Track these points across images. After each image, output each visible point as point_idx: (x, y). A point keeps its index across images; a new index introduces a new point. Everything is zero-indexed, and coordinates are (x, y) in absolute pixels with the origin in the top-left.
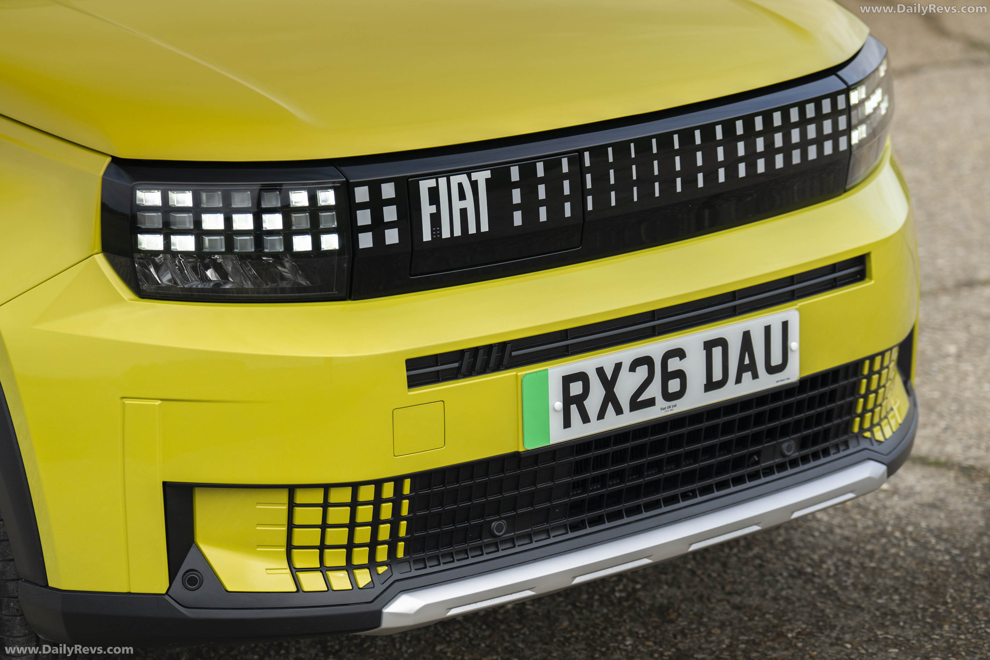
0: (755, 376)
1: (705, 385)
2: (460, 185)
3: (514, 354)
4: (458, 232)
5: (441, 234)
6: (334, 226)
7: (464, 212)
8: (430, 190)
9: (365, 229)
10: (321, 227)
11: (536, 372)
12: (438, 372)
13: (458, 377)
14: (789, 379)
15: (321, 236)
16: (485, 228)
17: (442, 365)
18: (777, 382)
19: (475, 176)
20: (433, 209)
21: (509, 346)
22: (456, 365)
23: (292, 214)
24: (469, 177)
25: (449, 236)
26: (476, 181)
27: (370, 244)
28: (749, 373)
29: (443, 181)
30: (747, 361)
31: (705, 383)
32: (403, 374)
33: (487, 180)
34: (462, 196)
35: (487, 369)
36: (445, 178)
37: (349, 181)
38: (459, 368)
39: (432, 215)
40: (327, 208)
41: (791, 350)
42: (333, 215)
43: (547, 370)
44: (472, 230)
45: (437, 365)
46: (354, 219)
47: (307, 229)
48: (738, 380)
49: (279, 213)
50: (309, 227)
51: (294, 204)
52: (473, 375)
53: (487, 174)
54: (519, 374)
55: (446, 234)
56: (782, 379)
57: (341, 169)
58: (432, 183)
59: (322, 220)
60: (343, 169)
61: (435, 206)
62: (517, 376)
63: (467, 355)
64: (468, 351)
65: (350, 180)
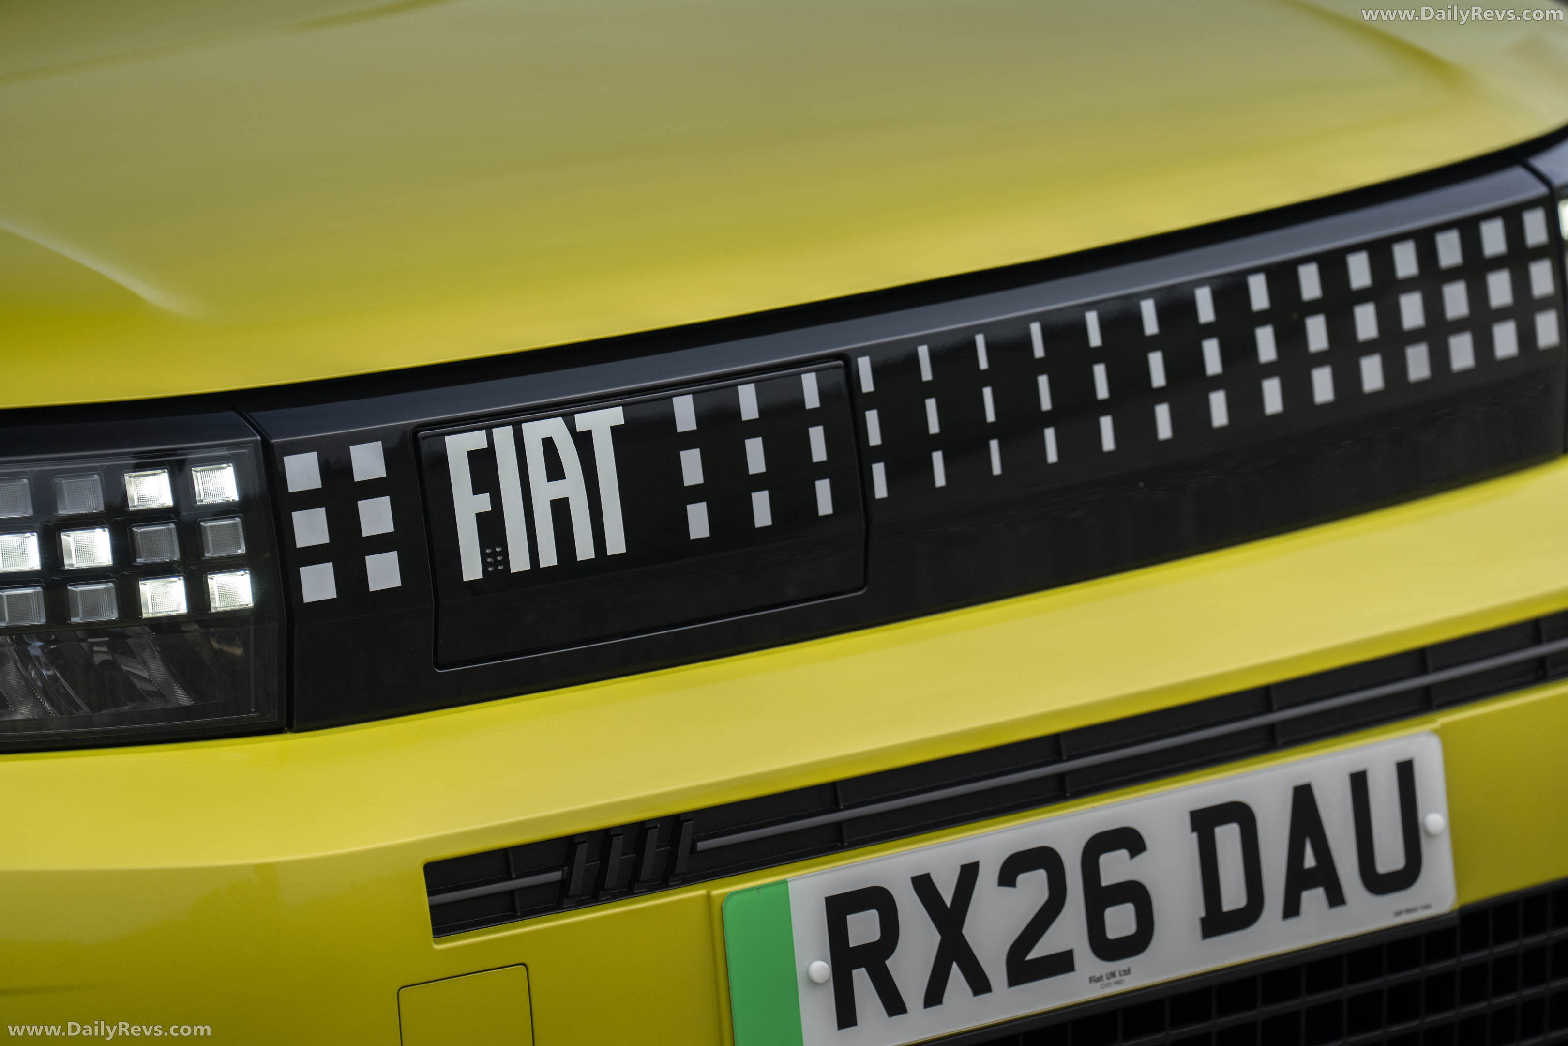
0: (1336, 898)
1: (1203, 920)
2: (548, 445)
3: (701, 845)
4: (548, 557)
5: (506, 562)
6: (240, 551)
7: (560, 508)
8: (473, 456)
9: (314, 555)
10: (208, 555)
11: (758, 888)
12: (511, 893)
13: (564, 906)
14: (1427, 907)
15: (208, 576)
16: (616, 544)
17: (519, 877)
18: (1398, 914)
19: (583, 421)
20: (484, 503)
21: (688, 828)
22: (556, 875)
23: (134, 527)
24: (571, 427)
25: (527, 567)
26: (588, 434)
27: (329, 592)
28: (1318, 894)
29: (503, 436)
30: (1310, 861)
31: (1203, 914)
32: (423, 901)
33: (615, 430)
34: (555, 471)
35: (636, 885)
36: (510, 428)
37: (268, 442)
38: (564, 884)
39: (480, 517)
40: (223, 510)
41: (1429, 835)
42: (235, 525)
43: (785, 882)
44: (585, 550)
45: (509, 878)
46: (286, 531)
47: (171, 563)
48: (1292, 909)
49: (103, 528)
50: (177, 557)
51: (136, 503)
52: (602, 901)
53: (615, 416)
54: (715, 892)
55: (519, 562)
56: (1411, 905)
57: (250, 416)
58: (477, 440)
59: (210, 540)
60: (257, 416)
61: (487, 496)
62: (708, 898)
63: (582, 850)
64: (584, 842)
65: (271, 439)
